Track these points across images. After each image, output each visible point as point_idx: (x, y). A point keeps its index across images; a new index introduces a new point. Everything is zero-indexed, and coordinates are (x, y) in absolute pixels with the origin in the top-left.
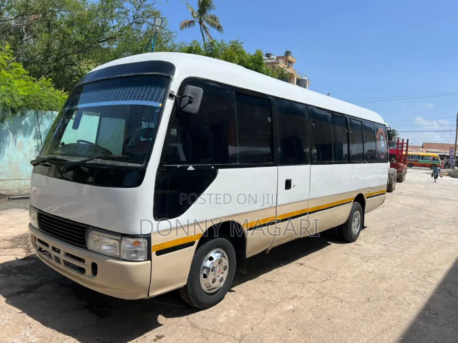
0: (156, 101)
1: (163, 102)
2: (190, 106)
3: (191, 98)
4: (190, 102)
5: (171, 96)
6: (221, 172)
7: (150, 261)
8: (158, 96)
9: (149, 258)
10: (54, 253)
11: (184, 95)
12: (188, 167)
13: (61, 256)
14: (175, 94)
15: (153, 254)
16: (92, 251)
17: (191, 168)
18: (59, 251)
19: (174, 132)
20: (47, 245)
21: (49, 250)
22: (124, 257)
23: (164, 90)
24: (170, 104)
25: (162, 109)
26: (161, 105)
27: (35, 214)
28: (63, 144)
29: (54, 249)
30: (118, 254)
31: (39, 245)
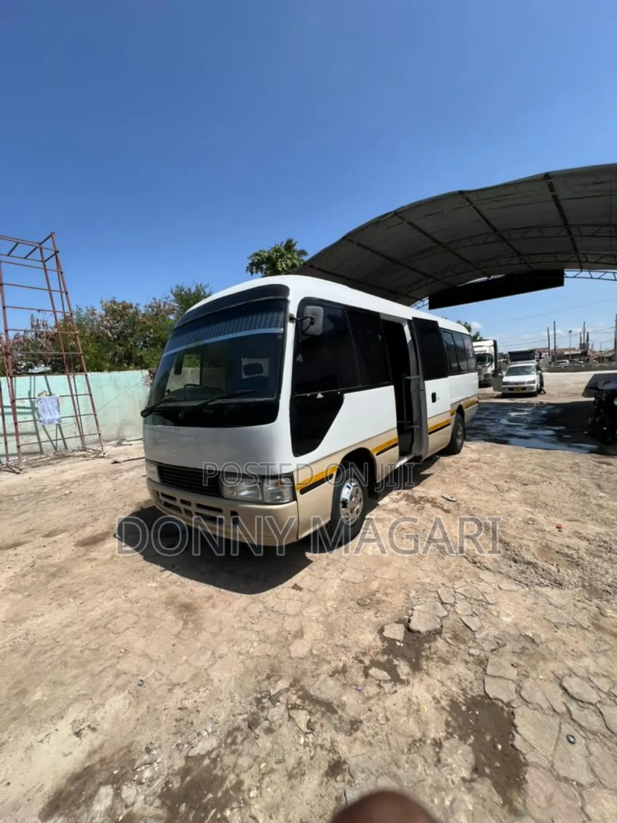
0: (276, 326)
1: (285, 327)
2: (312, 327)
3: (312, 319)
4: (312, 323)
5: (292, 319)
6: (348, 397)
7: (295, 502)
8: (277, 321)
9: (294, 498)
10: (182, 507)
11: (305, 316)
12: (317, 395)
13: (193, 509)
14: (295, 316)
15: (298, 493)
16: (229, 499)
17: (320, 396)
18: (189, 504)
19: (300, 358)
20: (174, 499)
21: (178, 503)
22: (268, 501)
23: (282, 315)
24: (291, 328)
25: (284, 335)
26: (282, 329)
27: (155, 469)
28: (169, 391)
29: (183, 502)
30: (260, 498)
31: (163, 499)
